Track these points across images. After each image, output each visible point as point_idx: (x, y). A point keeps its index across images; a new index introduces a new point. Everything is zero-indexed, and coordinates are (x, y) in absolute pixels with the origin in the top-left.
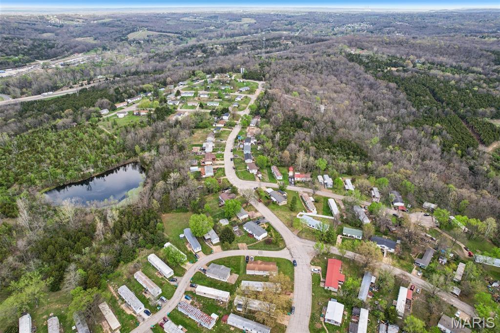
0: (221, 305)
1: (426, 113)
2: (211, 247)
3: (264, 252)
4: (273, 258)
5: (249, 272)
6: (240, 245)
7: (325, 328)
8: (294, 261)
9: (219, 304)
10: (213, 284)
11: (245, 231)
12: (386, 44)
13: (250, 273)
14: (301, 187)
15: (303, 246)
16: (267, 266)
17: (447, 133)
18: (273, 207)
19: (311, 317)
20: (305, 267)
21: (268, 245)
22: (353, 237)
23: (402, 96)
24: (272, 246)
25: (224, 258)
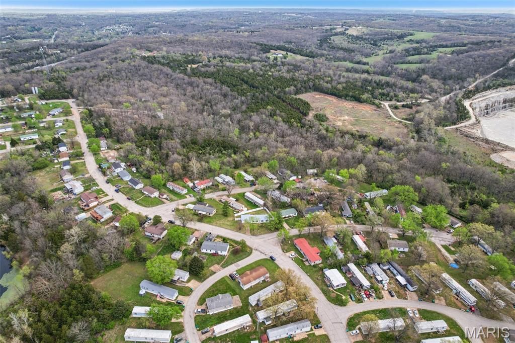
0: (249, 331)
1: (253, 100)
2: (187, 285)
3: (239, 263)
4: (252, 264)
5: (245, 287)
6: (212, 268)
7: (338, 293)
8: (271, 258)
9: (246, 330)
10: (222, 318)
11: (206, 254)
12: (169, 43)
13: (247, 288)
14: (211, 192)
15: (265, 241)
16: (258, 273)
17: (281, 112)
18: (207, 220)
19: (323, 292)
20: (283, 257)
21: (238, 255)
22: (290, 216)
23: (225, 89)
24: (241, 254)
25: (210, 288)
